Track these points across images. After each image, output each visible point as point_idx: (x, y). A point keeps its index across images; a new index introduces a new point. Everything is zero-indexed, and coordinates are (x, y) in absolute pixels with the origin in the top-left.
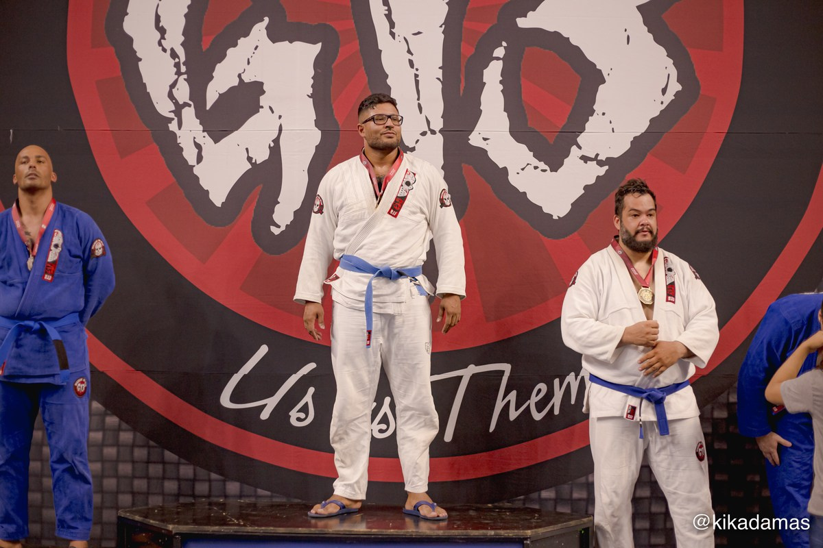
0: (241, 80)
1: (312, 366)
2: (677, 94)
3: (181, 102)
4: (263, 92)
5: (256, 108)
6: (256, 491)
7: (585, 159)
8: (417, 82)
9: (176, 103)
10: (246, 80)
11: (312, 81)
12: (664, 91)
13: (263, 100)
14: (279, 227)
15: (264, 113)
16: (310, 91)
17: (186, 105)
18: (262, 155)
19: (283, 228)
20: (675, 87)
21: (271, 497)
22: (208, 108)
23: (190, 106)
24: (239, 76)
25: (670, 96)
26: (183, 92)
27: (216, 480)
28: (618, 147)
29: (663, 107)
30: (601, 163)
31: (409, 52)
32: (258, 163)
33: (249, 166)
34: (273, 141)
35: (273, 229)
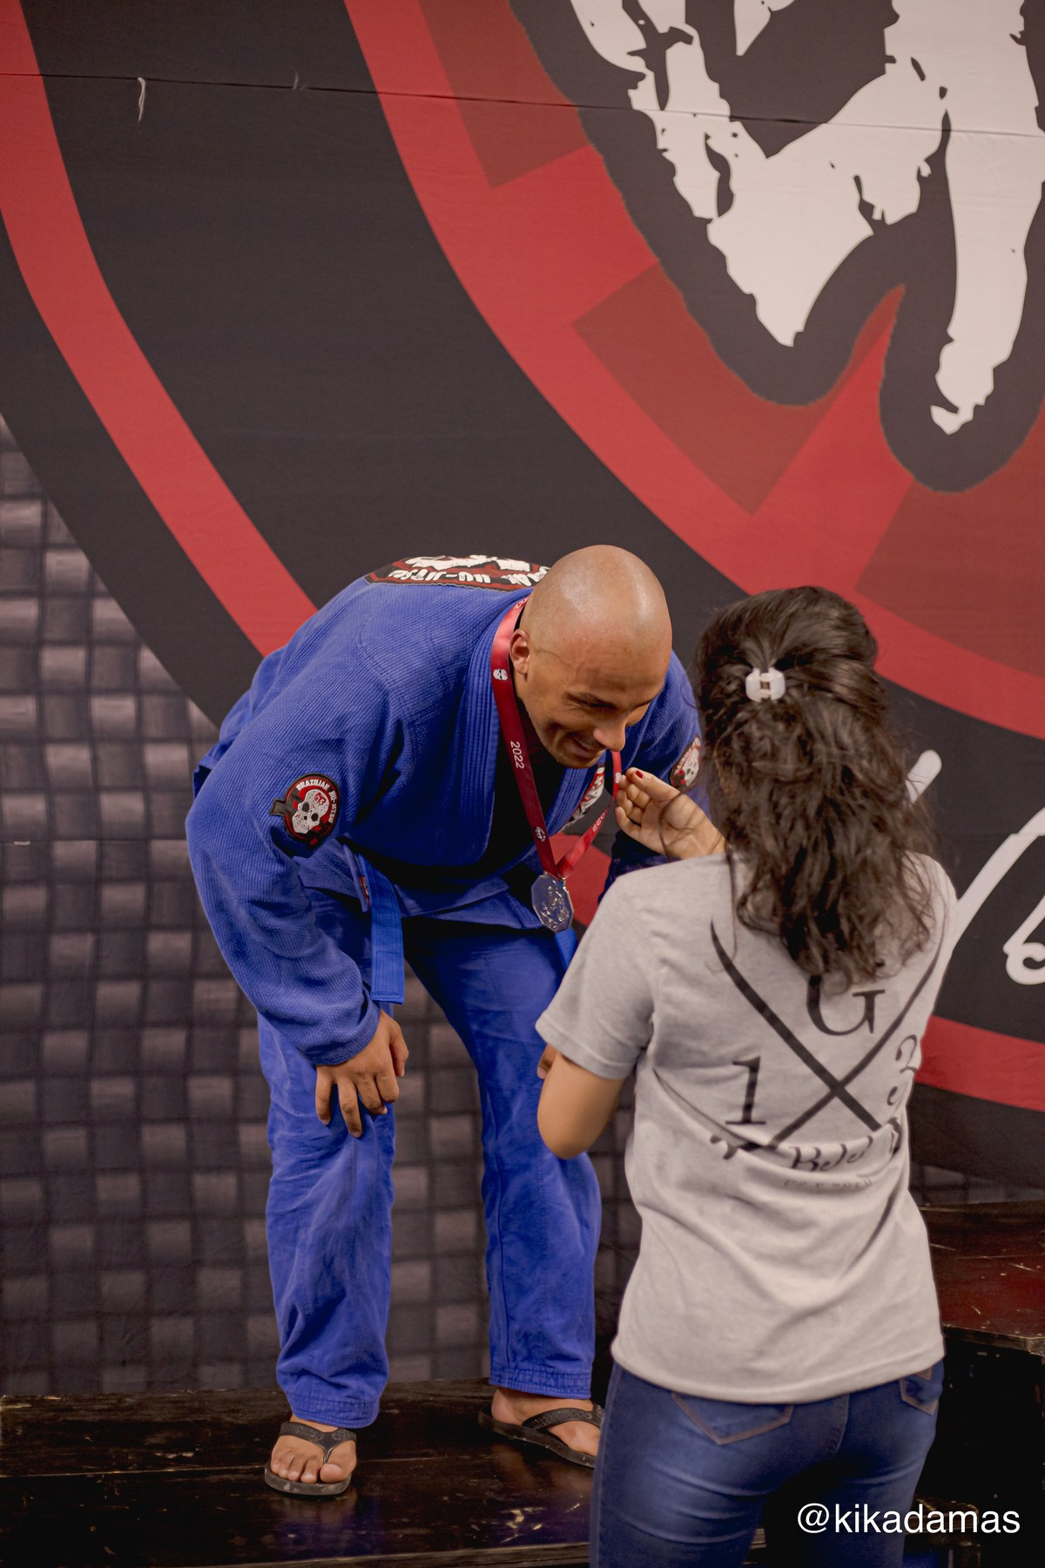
3: (663, 28)
4: (894, 17)
5: (877, 61)
9: (648, 30)
13: (894, 41)
14: (955, 410)
15: (897, 76)
16: (1019, 25)
17: (677, 36)
18: (901, 204)
19: (966, 415)
22: (740, 52)
23: (688, 39)
32: (891, 219)
33: (866, 231)
34: (929, 160)
35: (939, 415)
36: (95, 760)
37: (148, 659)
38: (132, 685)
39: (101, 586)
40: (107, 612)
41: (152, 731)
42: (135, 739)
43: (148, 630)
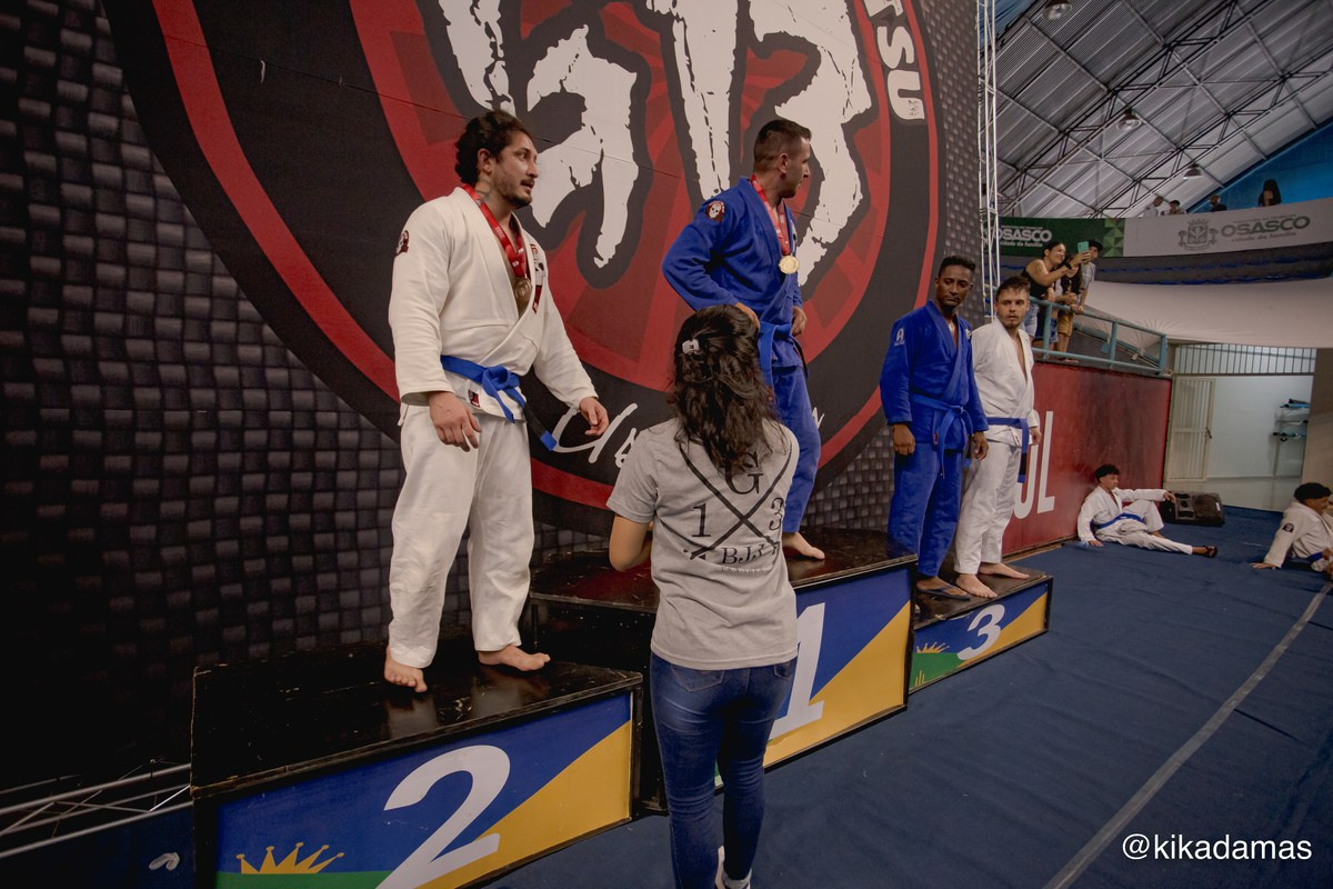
0: (563, 88)
1: (633, 407)
2: (861, 201)
3: (499, 94)
4: (585, 109)
5: (578, 125)
6: (587, 538)
7: (814, 239)
8: (711, 140)
9: (494, 93)
10: (568, 90)
11: (629, 112)
12: (854, 196)
13: (585, 117)
14: (602, 259)
15: (585, 130)
16: (628, 122)
17: (504, 98)
18: (585, 180)
19: (606, 262)
20: (860, 196)
21: (602, 542)
22: (530, 109)
23: (509, 101)
24: (561, 82)
25: (857, 203)
26: (501, 81)
27: (548, 531)
28: (831, 236)
29: (854, 209)
30: (823, 246)
31: (705, 108)
32: (581, 186)
33: (574, 189)
34: (596, 165)
35: (596, 260)
36: (241, 375)
37: (267, 330)
38: (260, 341)
39: (243, 295)
40: (246, 307)
41: (269, 363)
42: (261, 366)
43: (267, 316)
